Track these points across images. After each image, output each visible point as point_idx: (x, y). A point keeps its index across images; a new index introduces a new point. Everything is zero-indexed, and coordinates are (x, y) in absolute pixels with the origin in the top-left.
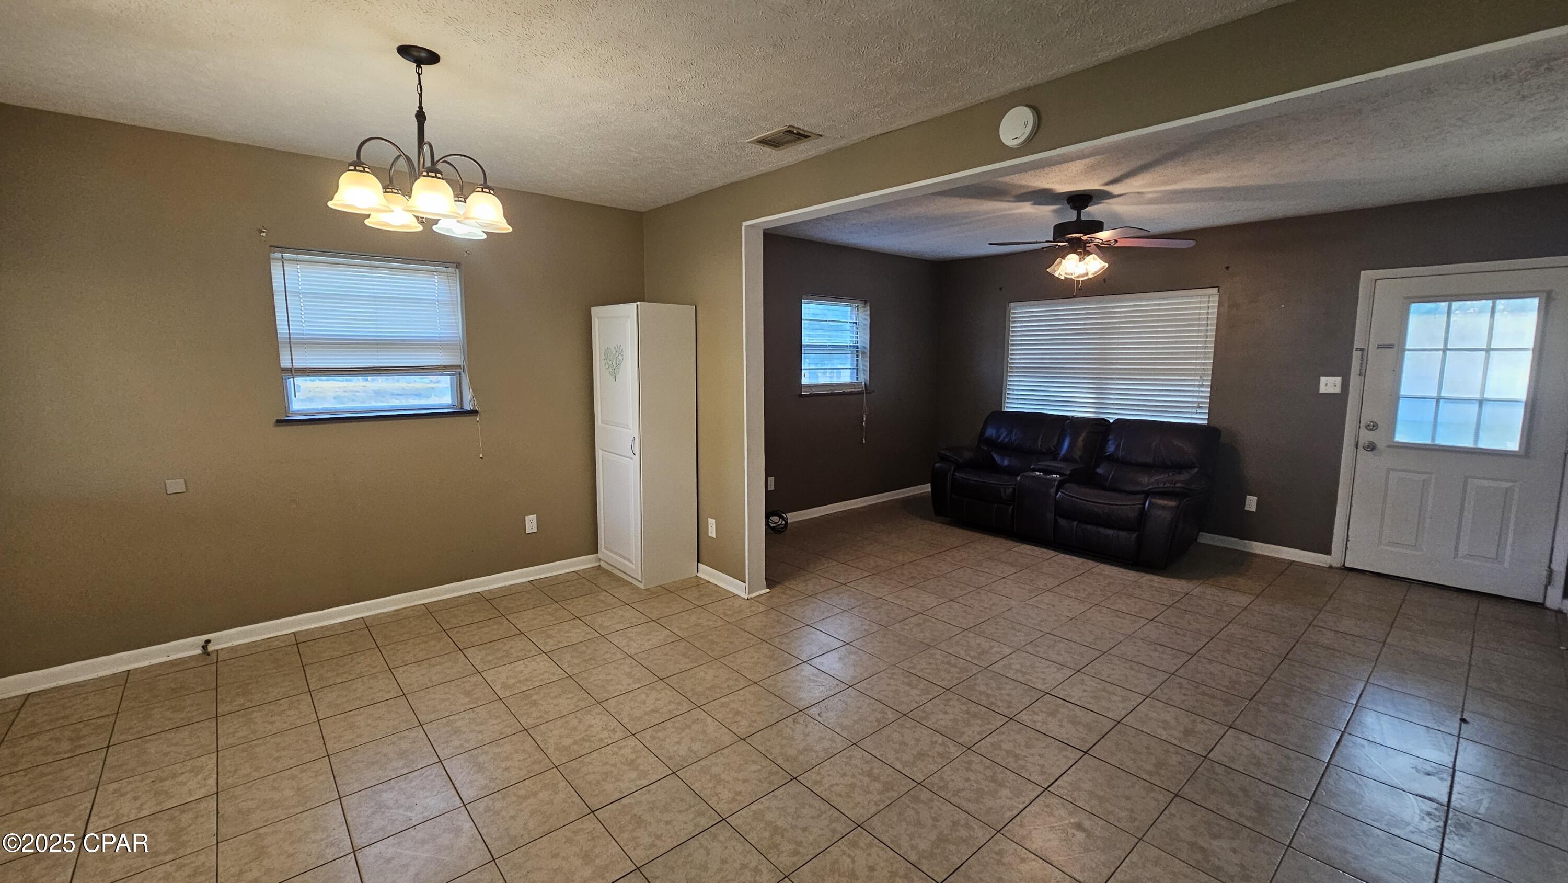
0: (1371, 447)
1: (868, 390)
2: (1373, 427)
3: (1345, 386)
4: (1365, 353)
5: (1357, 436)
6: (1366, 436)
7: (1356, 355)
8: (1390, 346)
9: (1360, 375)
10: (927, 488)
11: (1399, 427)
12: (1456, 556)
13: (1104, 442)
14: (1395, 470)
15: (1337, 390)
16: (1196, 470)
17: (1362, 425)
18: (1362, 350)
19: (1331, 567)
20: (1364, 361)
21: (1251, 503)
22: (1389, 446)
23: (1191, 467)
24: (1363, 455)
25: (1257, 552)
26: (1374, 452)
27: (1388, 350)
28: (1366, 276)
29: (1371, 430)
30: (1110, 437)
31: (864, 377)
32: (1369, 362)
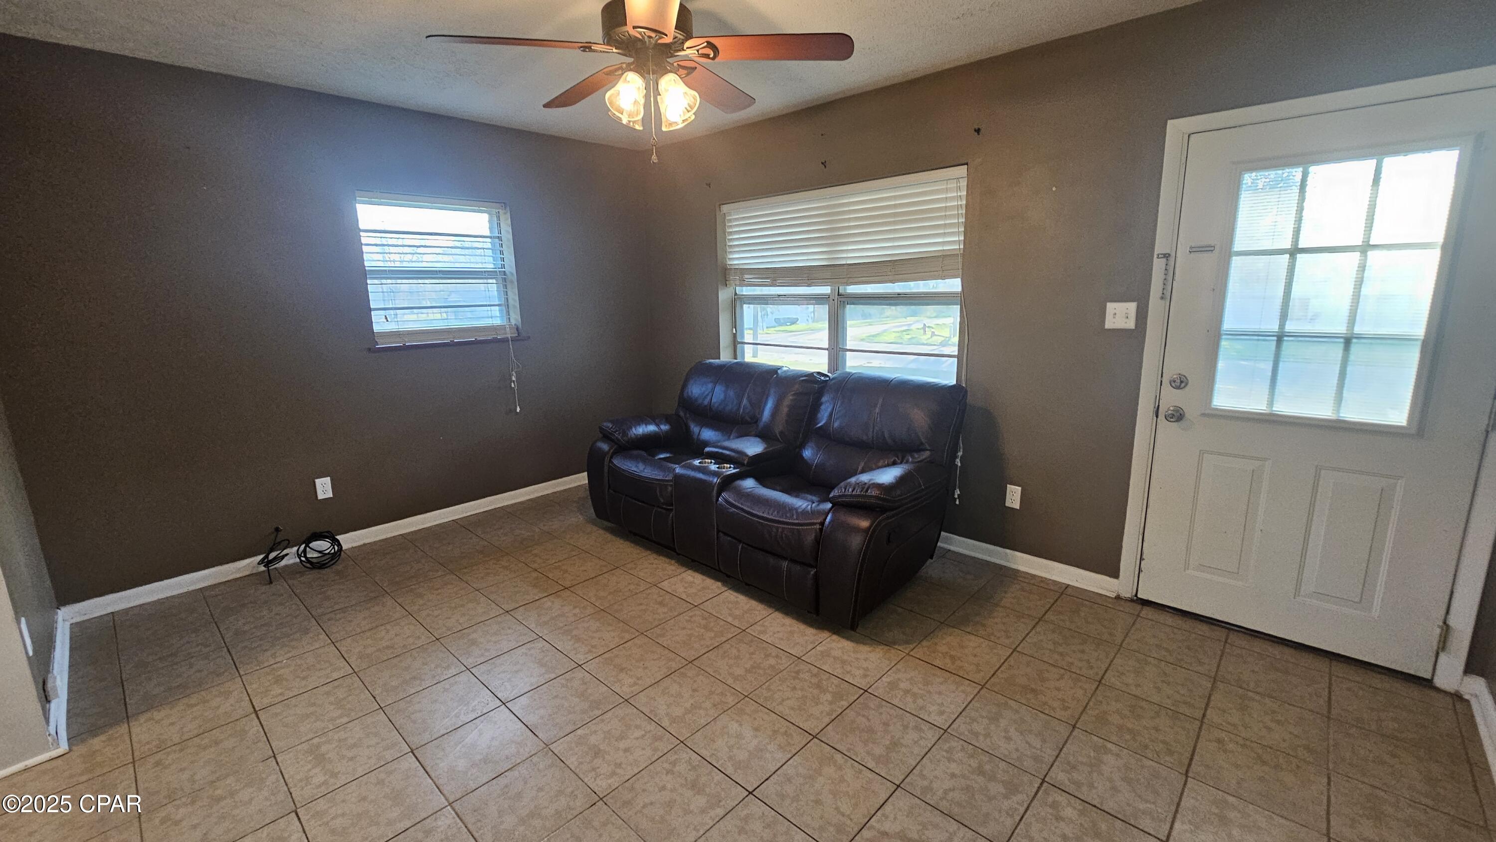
0: (1177, 416)
1: (519, 337)
2: (1180, 383)
3: (1142, 316)
4: (1172, 259)
5: (1158, 398)
6: (1171, 398)
7: (1158, 265)
8: (1209, 249)
9: (1162, 298)
10: (581, 479)
11: (1218, 386)
12: (1297, 592)
13: (816, 407)
14: (1212, 453)
15: (1131, 324)
16: (926, 454)
17: (1166, 380)
18: (1166, 256)
19: (1118, 597)
20: (1170, 274)
21: (1014, 496)
22: (1203, 415)
23: (919, 450)
24: (1167, 429)
25: (1022, 568)
26: (1183, 423)
27: (1205, 255)
28: (1176, 128)
29: (1178, 388)
30: (824, 399)
31: (516, 318)
32: (1176, 278)
